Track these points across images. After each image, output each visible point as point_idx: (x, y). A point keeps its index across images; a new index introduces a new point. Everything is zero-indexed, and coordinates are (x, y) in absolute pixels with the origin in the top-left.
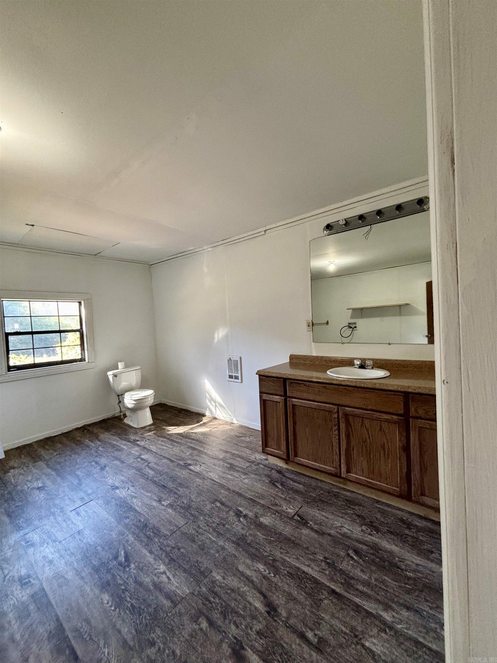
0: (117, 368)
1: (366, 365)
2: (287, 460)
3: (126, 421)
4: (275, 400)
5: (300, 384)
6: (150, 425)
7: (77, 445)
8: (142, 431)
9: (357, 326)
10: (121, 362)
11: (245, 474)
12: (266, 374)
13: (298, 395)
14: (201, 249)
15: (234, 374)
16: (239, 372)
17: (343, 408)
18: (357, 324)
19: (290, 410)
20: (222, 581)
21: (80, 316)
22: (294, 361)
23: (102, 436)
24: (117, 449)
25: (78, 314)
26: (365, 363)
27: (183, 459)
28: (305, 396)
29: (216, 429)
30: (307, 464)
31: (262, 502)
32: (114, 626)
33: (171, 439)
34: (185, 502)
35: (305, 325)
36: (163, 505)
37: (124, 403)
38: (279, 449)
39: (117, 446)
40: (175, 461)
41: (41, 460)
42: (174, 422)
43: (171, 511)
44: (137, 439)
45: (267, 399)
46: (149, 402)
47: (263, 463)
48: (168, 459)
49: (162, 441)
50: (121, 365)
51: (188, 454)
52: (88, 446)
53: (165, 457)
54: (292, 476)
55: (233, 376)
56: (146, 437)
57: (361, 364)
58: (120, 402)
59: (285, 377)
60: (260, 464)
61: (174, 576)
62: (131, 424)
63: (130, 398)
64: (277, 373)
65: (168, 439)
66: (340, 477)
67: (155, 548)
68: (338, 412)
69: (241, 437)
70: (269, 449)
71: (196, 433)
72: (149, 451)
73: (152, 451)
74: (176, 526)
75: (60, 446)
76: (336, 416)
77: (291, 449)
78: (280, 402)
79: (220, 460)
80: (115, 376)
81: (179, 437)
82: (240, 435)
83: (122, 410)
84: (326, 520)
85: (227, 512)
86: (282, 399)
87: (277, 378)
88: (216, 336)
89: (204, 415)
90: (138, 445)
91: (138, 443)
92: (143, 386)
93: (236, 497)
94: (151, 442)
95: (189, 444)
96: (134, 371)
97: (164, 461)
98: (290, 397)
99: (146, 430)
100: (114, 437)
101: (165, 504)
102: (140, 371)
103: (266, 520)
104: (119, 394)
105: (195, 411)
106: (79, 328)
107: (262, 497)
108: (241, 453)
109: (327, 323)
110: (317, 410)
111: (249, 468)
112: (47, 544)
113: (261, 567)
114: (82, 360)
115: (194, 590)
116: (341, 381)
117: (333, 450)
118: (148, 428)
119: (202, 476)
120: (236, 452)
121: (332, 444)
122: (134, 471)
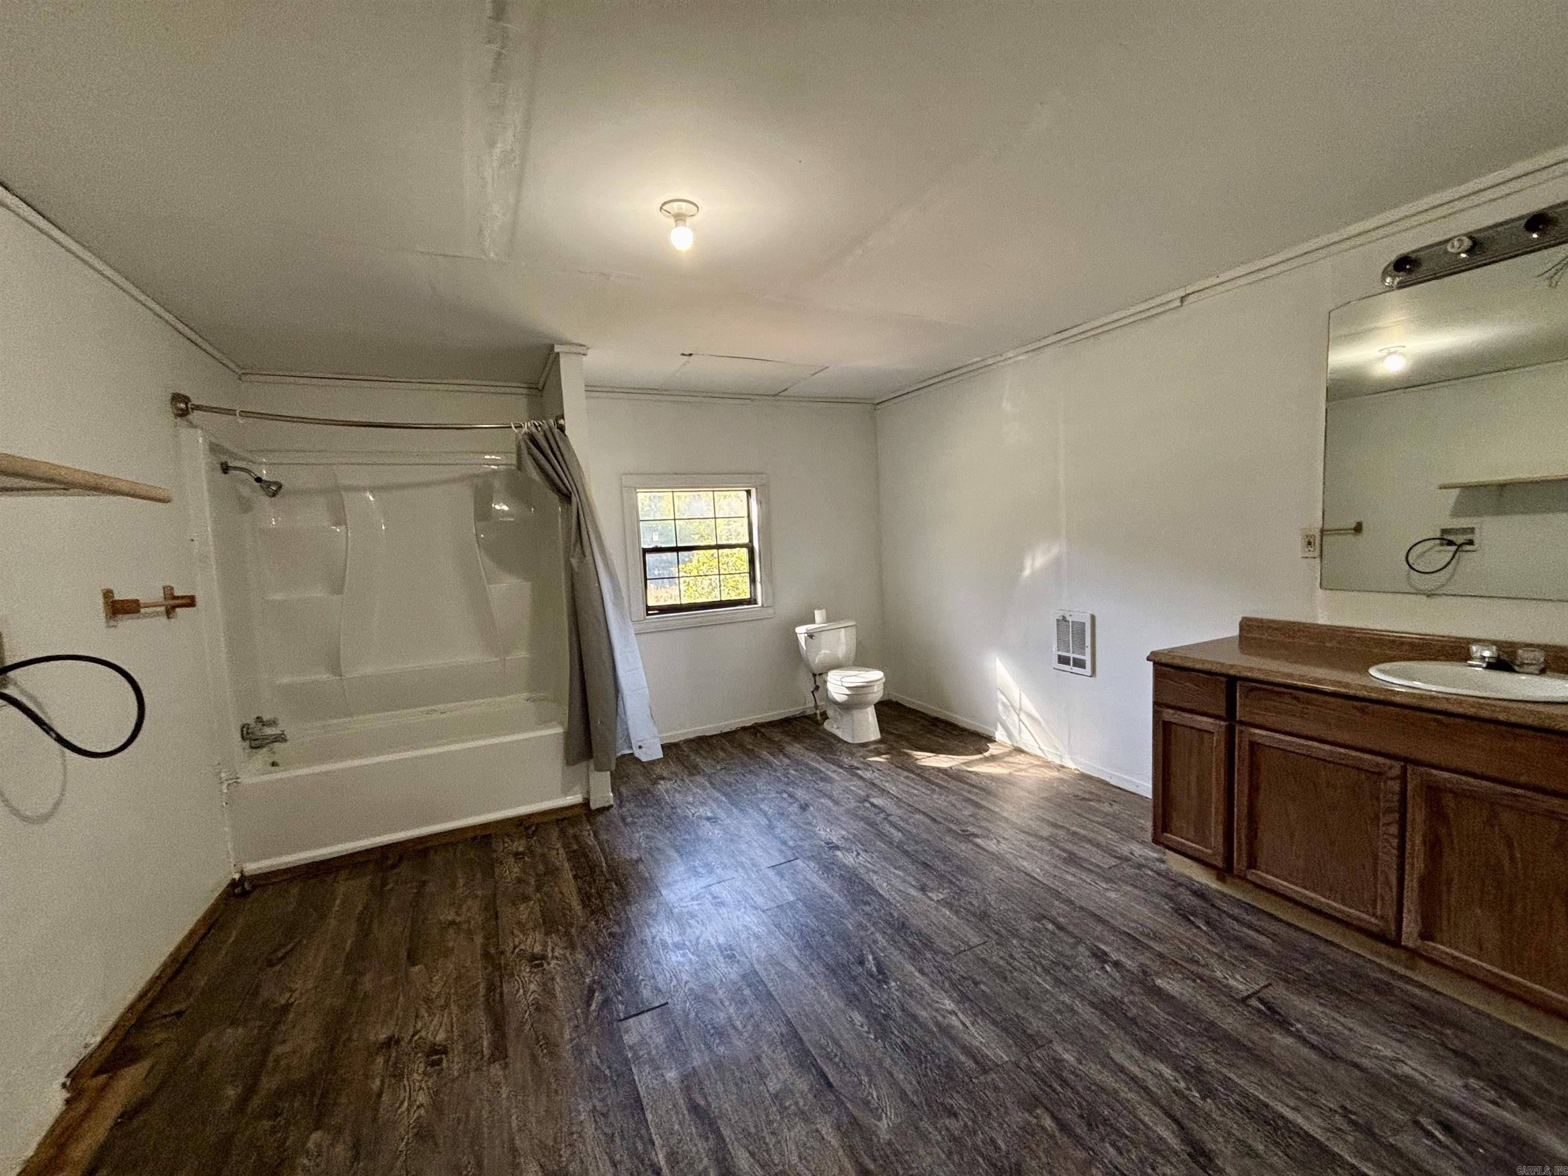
0: (813, 621)
1: (1518, 662)
2: (1224, 872)
3: (827, 726)
4: (1198, 727)
5: (1279, 693)
6: (876, 742)
7: (750, 759)
8: (862, 751)
9: (1476, 538)
10: (819, 608)
11: (1108, 880)
12: (1177, 662)
13: (1271, 719)
14: (999, 358)
15: (1072, 656)
16: (1088, 651)
17: (1422, 769)
18: (1477, 531)
19: (1241, 754)
20: (1076, 1064)
21: (749, 516)
22: (1255, 634)
23: (789, 749)
24: (821, 778)
25: (746, 515)
26: (1514, 654)
27: (958, 822)
28: (1297, 725)
29: (1023, 774)
30: (1289, 893)
31: (1158, 947)
32: (880, 1063)
33: (923, 774)
34: (975, 903)
35: (1298, 542)
36: (932, 900)
37: (827, 690)
38: (1203, 839)
39: (821, 771)
40: (942, 820)
41: (699, 773)
42: (923, 742)
43: (948, 913)
44: (856, 764)
45: (1173, 720)
46: (874, 695)
47: (1150, 864)
48: (924, 813)
49: (907, 777)
50: (819, 615)
51: (966, 813)
52: (770, 764)
53: (919, 811)
54: (1236, 911)
55: (1068, 658)
56: (873, 765)
57: (1498, 658)
58: (817, 688)
59: (1232, 672)
60: (1143, 866)
61: (973, 1024)
62: (839, 733)
63: (840, 683)
64: (1207, 661)
65: (918, 775)
66: (1396, 943)
67: (929, 967)
68: (1403, 778)
69: (1089, 800)
70: (1173, 837)
71: (976, 774)
72: (883, 792)
73: (889, 792)
74: (967, 943)
75: (722, 754)
76: (1396, 786)
77: (1240, 847)
78: (1213, 733)
79: (1042, 838)
80: (811, 636)
81: (941, 775)
82: (1087, 796)
83: (819, 703)
84: (1346, 1032)
85: (1074, 946)
86: (1221, 726)
87: (1210, 673)
88: (1028, 563)
89: (991, 739)
90: (861, 777)
91: (859, 772)
92: (860, 661)
93: (1091, 922)
94: (885, 775)
95: (965, 794)
96: (843, 630)
97: (917, 816)
98: (1242, 723)
99: (870, 751)
100: (812, 755)
101: (936, 899)
102: (854, 630)
103: (1171, 985)
104: (816, 672)
105: (968, 728)
106: (746, 540)
107: (1156, 937)
108: (1091, 835)
109: (1358, 528)
110: (1328, 765)
111: (1117, 871)
112: (745, 908)
113: (1167, 1072)
114: (752, 601)
115: (1020, 1060)
116: (1421, 697)
117: (1375, 871)
118: (872, 747)
119: (1004, 863)
120: (1082, 832)
121: (1376, 858)
122: (862, 823)
